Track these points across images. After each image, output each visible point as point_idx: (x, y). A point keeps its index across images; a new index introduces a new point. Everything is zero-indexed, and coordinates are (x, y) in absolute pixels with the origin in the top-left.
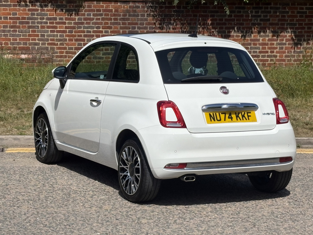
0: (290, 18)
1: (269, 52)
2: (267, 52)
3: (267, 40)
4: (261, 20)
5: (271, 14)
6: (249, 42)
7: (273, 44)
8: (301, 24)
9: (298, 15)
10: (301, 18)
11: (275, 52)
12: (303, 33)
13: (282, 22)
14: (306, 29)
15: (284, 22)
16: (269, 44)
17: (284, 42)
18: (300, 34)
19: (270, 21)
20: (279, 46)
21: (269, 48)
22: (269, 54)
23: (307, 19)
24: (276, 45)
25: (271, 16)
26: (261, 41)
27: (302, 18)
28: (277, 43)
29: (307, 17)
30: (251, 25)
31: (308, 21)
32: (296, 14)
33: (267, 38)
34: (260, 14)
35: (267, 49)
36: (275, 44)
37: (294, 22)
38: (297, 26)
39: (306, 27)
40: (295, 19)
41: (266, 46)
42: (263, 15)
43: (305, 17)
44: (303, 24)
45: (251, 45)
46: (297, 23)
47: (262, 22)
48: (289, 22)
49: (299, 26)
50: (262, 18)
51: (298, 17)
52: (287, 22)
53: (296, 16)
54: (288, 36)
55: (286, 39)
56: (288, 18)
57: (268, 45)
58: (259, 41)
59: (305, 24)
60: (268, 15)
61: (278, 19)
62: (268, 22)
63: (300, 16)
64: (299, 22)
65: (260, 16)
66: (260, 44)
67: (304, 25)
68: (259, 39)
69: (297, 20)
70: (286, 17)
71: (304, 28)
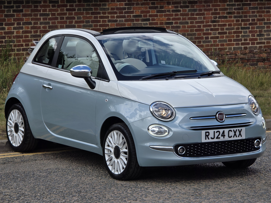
0: (43, 9)
1: (24, 45)
2: (22, 45)
3: (21, 33)
4: (14, 11)
5: (24, 4)
6: (3, 35)
7: (28, 37)
8: (54, 14)
9: (51, 4)
10: (53, 8)
11: (30, 45)
12: (56, 23)
13: (35, 13)
14: (59, 19)
15: (37, 13)
16: (24, 36)
17: (38, 34)
18: (53, 25)
19: (23, 12)
20: (33, 38)
21: (24, 41)
22: (24, 47)
23: (59, 9)
24: (31, 38)
25: (24, 7)
26: (15, 34)
27: (55, 8)
28: (31, 36)
29: (59, 6)
30: (4, 17)
31: (60, 11)
32: (48, 4)
33: (21, 31)
34: (12, 5)
35: (21, 42)
36: (30, 36)
37: (47, 13)
38: (50, 16)
39: (59, 18)
40: (48, 9)
41: (21, 39)
42: (16, 6)
43: (57, 7)
44: (56, 14)
45: (6, 39)
46: (50, 13)
47: (15, 13)
48: (42, 12)
49: (52, 17)
50: (15, 8)
51: (51, 7)
52: (40, 13)
53: (49, 6)
54: (41, 27)
55: (40, 30)
56: (40, 8)
57: (23, 38)
58: (14, 34)
59: (58, 14)
60: (21, 5)
61: (31, 9)
62: (21, 13)
63: (53, 6)
64: (52, 12)
65: (12, 7)
66: (14, 37)
67: (57, 16)
68: (14, 32)
69: (50, 10)
70: (39, 7)
71: (57, 19)
